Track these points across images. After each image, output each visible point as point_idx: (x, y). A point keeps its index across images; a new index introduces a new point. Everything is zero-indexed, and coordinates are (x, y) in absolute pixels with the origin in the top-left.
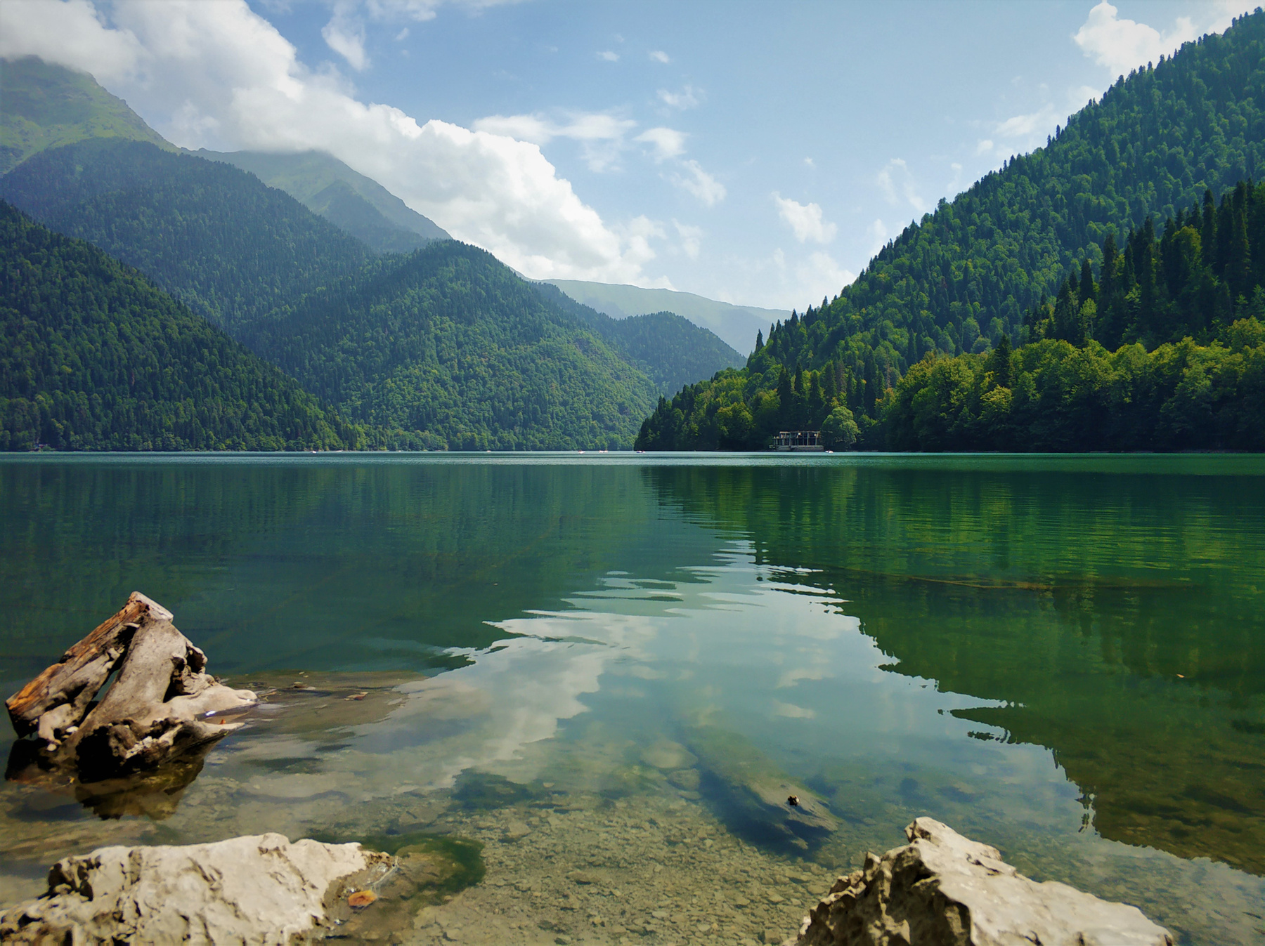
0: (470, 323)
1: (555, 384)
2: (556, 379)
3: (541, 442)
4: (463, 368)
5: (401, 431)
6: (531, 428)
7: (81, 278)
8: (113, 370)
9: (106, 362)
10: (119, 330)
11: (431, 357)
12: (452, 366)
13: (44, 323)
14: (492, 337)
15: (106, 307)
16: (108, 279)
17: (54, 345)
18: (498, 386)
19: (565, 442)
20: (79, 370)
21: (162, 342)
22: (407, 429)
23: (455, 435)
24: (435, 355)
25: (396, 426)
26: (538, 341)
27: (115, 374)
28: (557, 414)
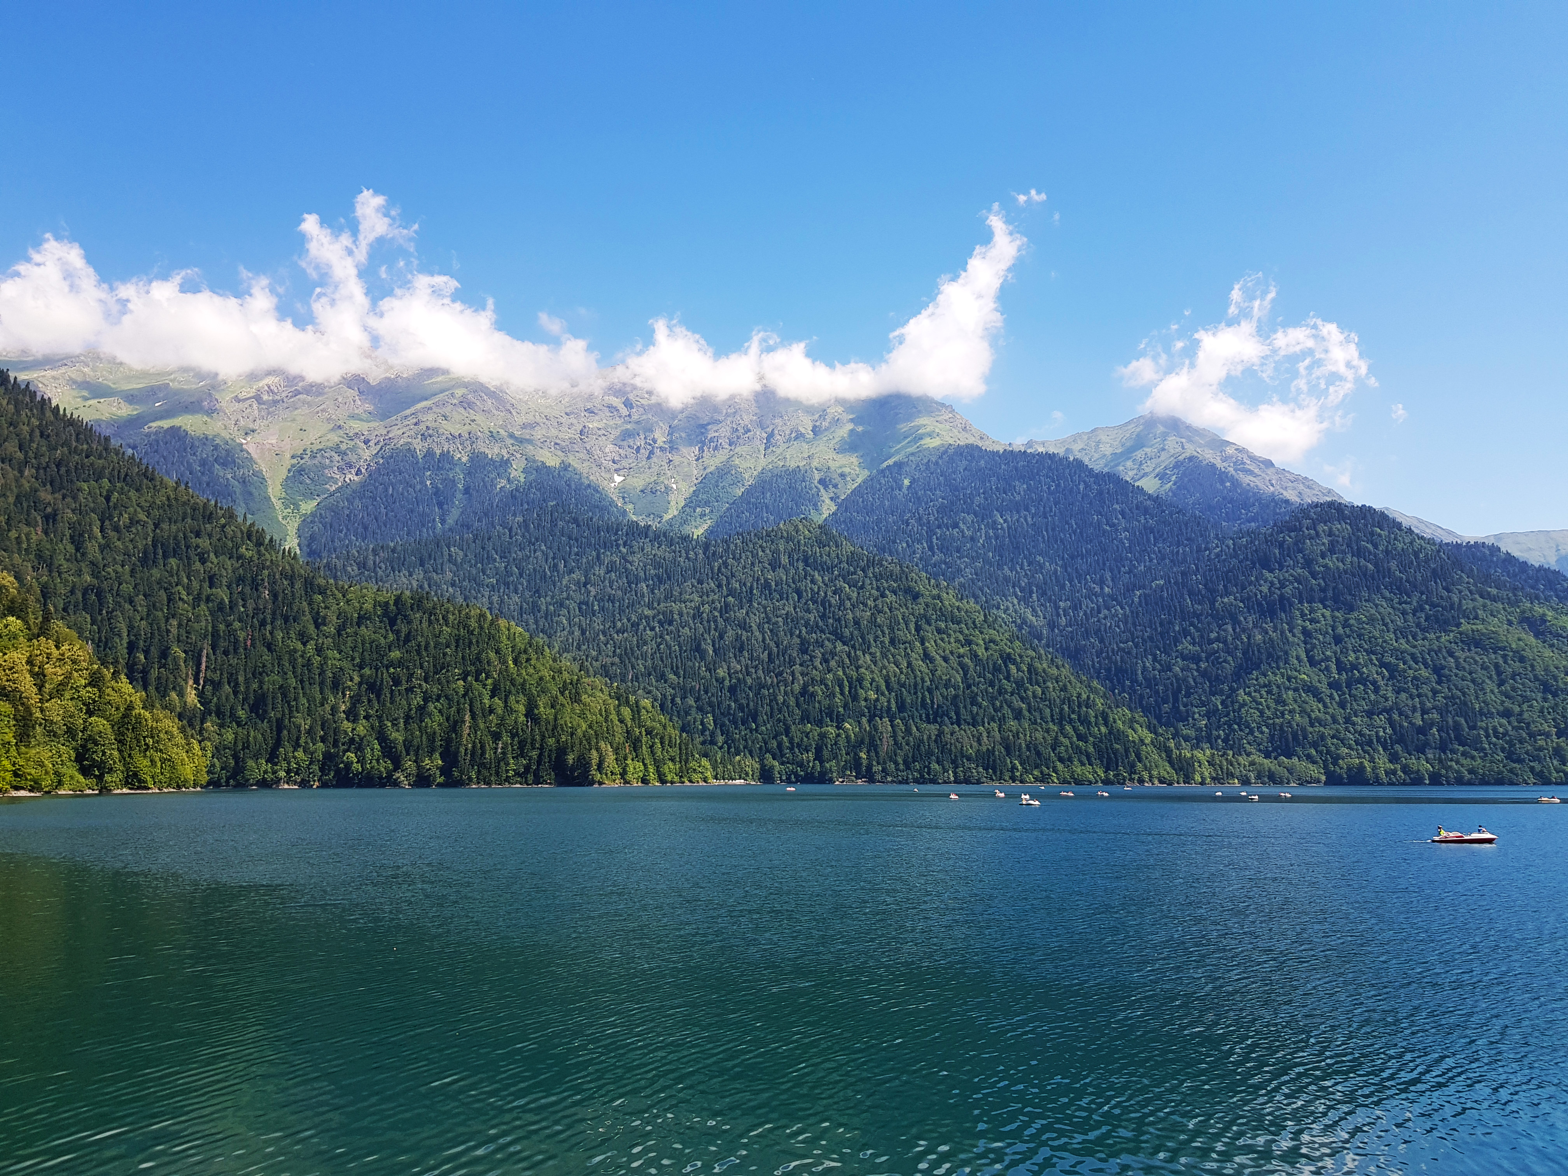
0: (1351, 609)
1: (1490, 685)
2: (1490, 678)
3: (1471, 772)
4: (1344, 669)
5: (1259, 759)
6: (1453, 751)
7: (891, 598)
8: (915, 693)
9: (910, 686)
10: (924, 650)
11: (1298, 658)
12: (1327, 668)
13: (853, 647)
14: (1386, 625)
15: (912, 627)
16: (916, 596)
17: (863, 670)
18: (1398, 693)
19: (1511, 771)
20: (883, 694)
21: (967, 660)
22: (1267, 756)
23: (1335, 763)
24: (1303, 656)
25: (1254, 751)
26: (1458, 625)
27: (917, 698)
28: (1495, 729)
